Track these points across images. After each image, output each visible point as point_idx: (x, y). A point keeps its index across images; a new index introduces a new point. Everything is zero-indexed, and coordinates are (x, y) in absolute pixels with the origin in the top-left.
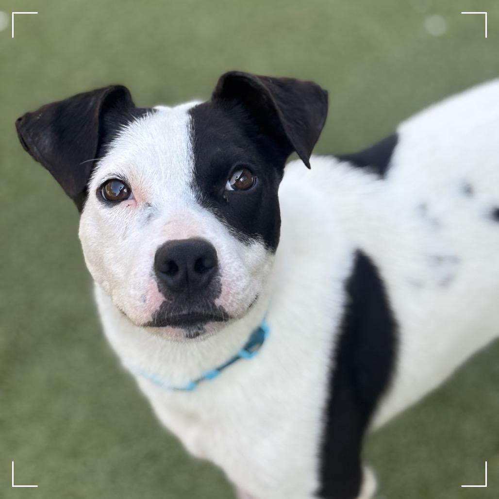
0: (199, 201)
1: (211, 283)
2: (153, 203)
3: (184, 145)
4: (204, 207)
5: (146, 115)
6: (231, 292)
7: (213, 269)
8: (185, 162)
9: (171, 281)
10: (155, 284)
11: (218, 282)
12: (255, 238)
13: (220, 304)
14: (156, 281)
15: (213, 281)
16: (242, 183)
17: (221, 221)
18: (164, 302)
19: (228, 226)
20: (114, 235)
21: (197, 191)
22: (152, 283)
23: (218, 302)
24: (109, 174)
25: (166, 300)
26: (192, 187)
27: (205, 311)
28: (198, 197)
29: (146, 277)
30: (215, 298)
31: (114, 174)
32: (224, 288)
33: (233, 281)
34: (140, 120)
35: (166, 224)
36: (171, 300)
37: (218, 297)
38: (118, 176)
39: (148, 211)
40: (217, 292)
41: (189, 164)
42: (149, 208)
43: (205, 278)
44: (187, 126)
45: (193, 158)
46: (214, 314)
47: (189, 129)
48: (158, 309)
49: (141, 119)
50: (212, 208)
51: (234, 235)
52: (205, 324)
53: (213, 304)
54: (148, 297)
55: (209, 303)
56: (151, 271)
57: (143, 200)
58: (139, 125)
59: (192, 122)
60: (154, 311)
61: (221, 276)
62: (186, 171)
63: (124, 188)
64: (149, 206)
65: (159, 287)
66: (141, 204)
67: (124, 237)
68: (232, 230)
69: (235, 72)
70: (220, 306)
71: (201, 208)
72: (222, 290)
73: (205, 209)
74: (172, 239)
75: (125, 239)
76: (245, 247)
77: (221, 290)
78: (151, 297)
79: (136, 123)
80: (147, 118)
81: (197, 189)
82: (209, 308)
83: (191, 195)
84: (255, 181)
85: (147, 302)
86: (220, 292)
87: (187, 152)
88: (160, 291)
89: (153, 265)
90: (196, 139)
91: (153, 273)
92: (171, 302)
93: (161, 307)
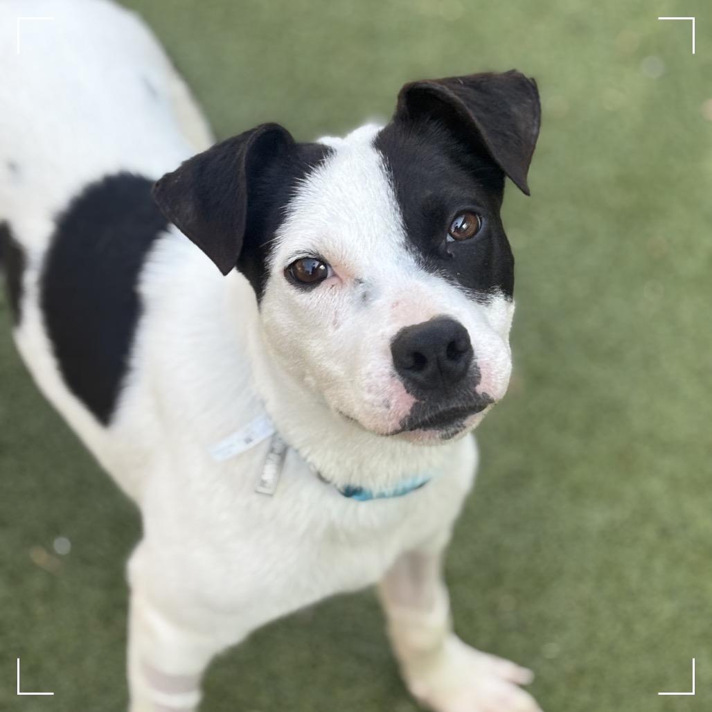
0: (421, 265)
1: (470, 370)
2: (365, 279)
3: (383, 193)
4: (430, 272)
5: (323, 162)
6: (492, 373)
7: (468, 353)
8: (390, 217)
9: (420, 376)
10: (401, 385)
11: (476, 366)
12: (493, 293)
13: (483, 391)
14: (401, 381)
15: (471, 366)
16: (465, 230)
17: (453, 285)
18: (416, 404)
19: (461, 289)
20: (319, 325)
21: (414, 252)
22: (397, 384)
23: (480, 389)
24: (298, 252)
25: (418, 401)
26: (407, 249)
27: (467, 403)
28: (418, 260)
29: (386, 379)
30: (475, 385)
31: (304, 252)
32: (483, 371)
33: (491, 359)
34: (318, 169)
35: (393, 307)
36: (424, 400)
37: (479, 383)
38: (310, 254)
39: (360, 290)
40: (476, 379)
41: (395, 218)
42: (361, 285)
43: (462, 365)
44: (381, 167)
45: (399, 209)
46: (478, 404)
47: (384, 171)
48: (409, 413)
49: (320, 168)
50: (438, 270)
51: (471, 298)
52: (464, 419)
53: (475, 393)
54: (393, 402)
55: (471, 393)
56: (391, 370)
57: (349, 276)
58: (318, 176)
59: (384, 160)
60: (403, 417)
61: (477, 358)
62: (394, 229)
63: (319, 266)
64: (360, 283)
65: (406, 387)
66: (348, 283)
67: (336, 324)
68: (468, 293)
69: (415, 84)
70: (484, 393)
71: (427, 274)
72: (481, 373)
73: (431, 274)
74: (409, 324)
75: (337, 327)
76: (486, 309)
77: (480, 375)
78: (397, 402)
79: (315, 174)
80: (325, 164)
81: (414, 249)
82: (471, 399)
83: (410, 260)
84: (481, 221)
85: (392, 408)
86: (480, 377)
87: (389, 202)
88: (408, 392)
89: (392, 364)
90: (398, 184)
91: (395, 373)
92: (423, 402)
93: (412, 410)
